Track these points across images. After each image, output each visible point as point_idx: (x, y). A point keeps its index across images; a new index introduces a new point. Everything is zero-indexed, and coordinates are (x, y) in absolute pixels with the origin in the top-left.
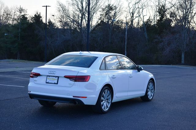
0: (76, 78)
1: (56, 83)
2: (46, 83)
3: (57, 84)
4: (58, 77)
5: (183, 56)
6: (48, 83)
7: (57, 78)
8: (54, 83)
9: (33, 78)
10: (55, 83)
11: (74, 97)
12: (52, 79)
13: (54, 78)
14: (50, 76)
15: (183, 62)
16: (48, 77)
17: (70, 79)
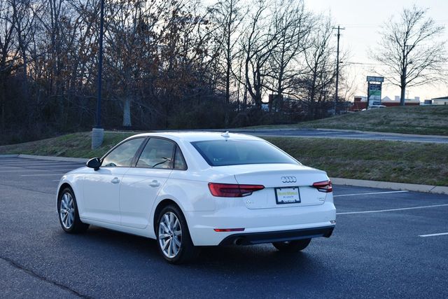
1: (298, 200)
2: (278, 203)
4: (298, 187)
6: (282, 203)
7: (297, 190)
8: (294, 200)
9: (242, 196)
10: (296, 202)
12: (289, 193)
13: (292, 190)
14: (283, 188)
16: (278, 190)
17: (318, 189)
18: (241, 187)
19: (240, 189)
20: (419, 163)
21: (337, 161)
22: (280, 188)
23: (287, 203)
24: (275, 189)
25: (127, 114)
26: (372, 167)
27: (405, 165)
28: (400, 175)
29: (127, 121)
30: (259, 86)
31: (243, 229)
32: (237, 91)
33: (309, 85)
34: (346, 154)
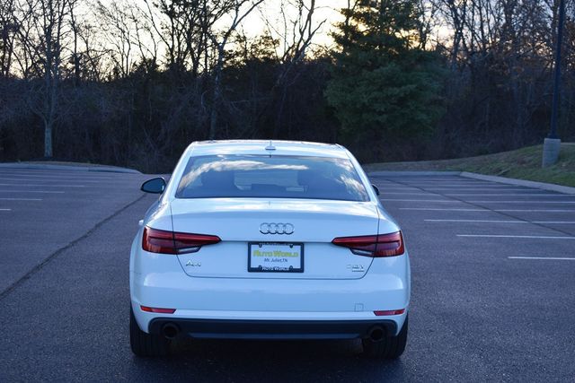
0: (377, 242)
1: (298, 266)
2: (251, 270)
3: (301, 270)
4: (302, 244)
5: (48, 135)
6: (259, 270)
7: (297, 249)
8: (288, 267)
9: (177, 253)
10: (292, 270)
11: (377, 313)
12: (277, 253)
13: (286, 249)
14: (266, 243)
15: (48, 151)
16: (254, 248)
17: (352, 249)
18: (176, 237)
19: (174, 240)
22: (259, 243)
23: (269, 271)
24: (250, 244)
31: (173, 311)
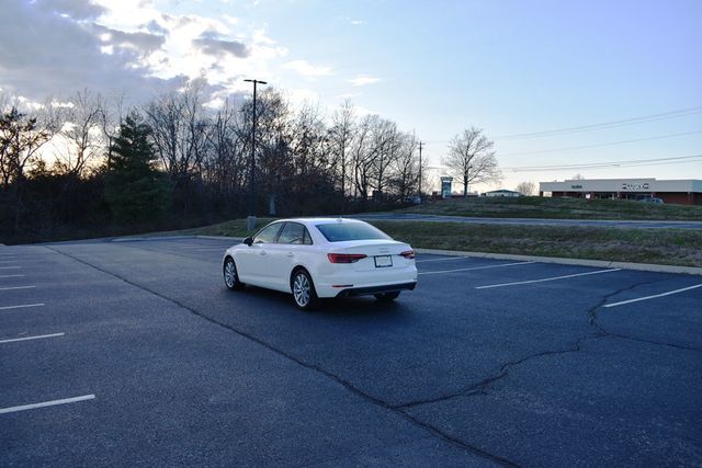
2: (377, 267)
3: (392, 265)
4: (391, 256)
6: (380, 267)
10: (389, 266)
13: (386, 258)
16: (377, 258)
17: (404, 256)
19: (350, 257)
20: (476, 238)
21: (421, 237)
22: (378, 256)
23: (383, 267)
24: (375, 257)
25: (272, 206)
26: (444, 240)
27: (467, 238)
28: (463, 246)
29: (272, 211)
30: (365, 184)
31: (352, 286)
32: (350, 189)
33: (401, 183)
34: (426, 232)
